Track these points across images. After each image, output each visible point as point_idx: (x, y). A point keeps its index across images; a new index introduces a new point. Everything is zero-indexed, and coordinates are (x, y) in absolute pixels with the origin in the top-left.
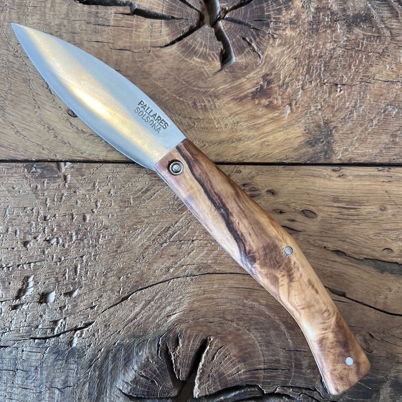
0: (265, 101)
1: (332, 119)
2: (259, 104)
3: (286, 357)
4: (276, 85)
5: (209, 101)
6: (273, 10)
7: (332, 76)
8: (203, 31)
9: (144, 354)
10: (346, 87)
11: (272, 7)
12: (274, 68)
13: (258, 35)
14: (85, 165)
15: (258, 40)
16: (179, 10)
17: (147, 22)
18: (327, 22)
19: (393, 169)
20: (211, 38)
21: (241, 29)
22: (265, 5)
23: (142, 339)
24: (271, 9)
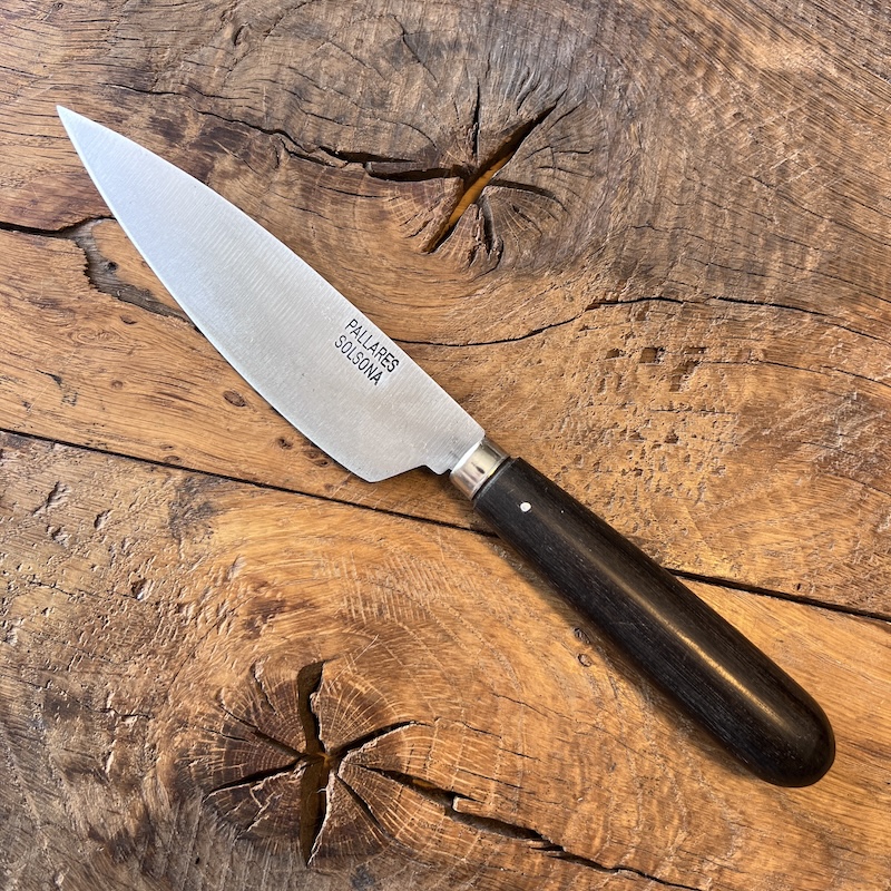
0: (267, 594)
1: (163, 541)
2: (276, 591)
4: (241, 618)
5: (356, 612)
6: (210, 753)
7: (141, 615)
8: (340, 737)
10: (124, 592)
11: (211, 760)
13: (248, 712)
15: (251, 704)
16: (372, 786)
17: (432, 774)
20: (329, 724)
21: (274, 729)
22: (222, 767)
24: (214, 757)
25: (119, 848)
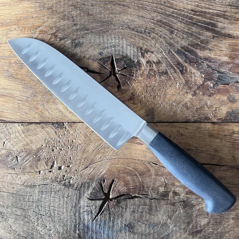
0: (132, 102)
1: (154, 107)
2: (130, 103)
3: (139, 184)
4: (136, 96)
7: (154, 93)
8: (111, 78)
9: (94, 185)
10: (159, 97)
12: (135, 90)
13: (130, 79)
14: (72, 123)
15: (130, 81)
16: (103, 70)
18: (153, 74)
19: (174, 124)
20: (114, 80)
21: (124, 77)
22: (132, 69)
23: (93, 180)
24: (134, 70)
25: (147, 51)
